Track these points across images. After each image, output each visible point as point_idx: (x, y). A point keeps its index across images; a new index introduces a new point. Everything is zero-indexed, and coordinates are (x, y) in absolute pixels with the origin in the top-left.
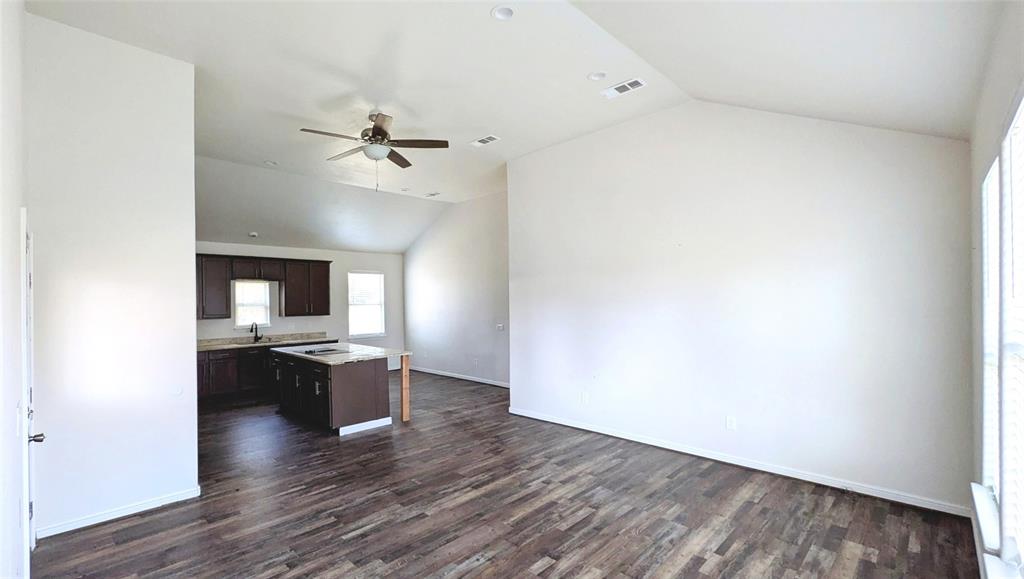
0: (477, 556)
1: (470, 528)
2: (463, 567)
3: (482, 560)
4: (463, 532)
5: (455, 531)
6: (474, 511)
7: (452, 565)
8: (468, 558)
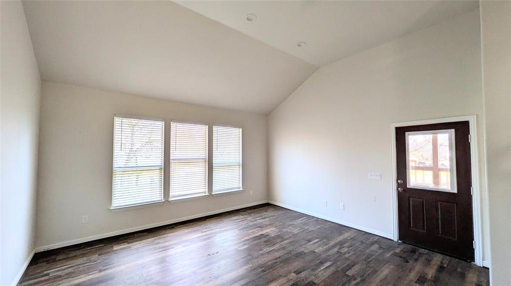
0: (267, 251)
1: (270, 263)
2: (272, 248)
3: (265, 250)
4: (273, 261)
5: (276, 262)
6: (267, 273)
7: (276, 249)
8: (271, 251)
